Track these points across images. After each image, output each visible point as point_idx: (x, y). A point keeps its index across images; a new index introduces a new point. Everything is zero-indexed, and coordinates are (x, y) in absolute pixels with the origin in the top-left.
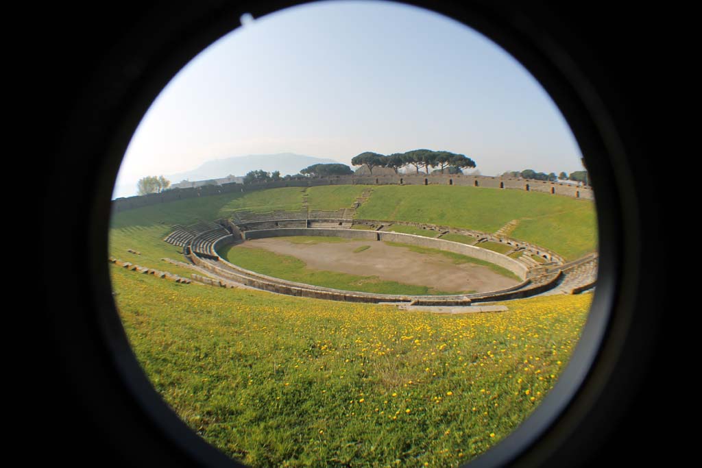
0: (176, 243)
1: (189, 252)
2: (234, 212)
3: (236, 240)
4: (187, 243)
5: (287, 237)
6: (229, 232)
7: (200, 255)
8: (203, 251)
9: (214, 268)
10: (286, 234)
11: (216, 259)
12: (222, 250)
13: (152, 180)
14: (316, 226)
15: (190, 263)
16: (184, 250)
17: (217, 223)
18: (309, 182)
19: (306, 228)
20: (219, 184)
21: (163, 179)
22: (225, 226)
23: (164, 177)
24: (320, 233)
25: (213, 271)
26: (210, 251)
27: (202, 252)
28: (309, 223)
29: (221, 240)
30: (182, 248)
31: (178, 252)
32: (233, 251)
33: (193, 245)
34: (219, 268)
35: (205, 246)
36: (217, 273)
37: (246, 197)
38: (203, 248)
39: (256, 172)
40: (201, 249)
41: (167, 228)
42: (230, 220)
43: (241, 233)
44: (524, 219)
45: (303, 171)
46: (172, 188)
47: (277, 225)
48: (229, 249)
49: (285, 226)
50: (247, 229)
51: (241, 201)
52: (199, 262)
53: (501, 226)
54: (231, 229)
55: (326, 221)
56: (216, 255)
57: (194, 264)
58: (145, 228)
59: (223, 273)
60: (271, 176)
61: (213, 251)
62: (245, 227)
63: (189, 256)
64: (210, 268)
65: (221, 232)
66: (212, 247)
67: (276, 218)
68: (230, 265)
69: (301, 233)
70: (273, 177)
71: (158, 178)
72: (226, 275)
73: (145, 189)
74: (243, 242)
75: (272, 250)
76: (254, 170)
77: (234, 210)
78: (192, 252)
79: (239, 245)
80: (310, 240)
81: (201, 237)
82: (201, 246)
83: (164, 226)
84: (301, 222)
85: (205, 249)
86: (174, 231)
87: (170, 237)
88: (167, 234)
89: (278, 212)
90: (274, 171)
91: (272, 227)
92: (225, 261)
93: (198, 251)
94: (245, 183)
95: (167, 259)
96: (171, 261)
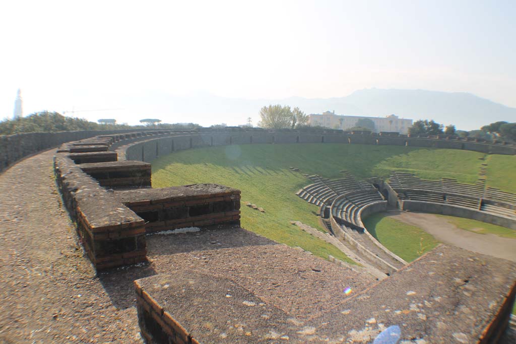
0: (312, 199)
1: (327, 216)
2: (394, 171)
3: (390, 208)
4: (326, 202)
5: (453, 218)
6: (383, 197)
7: (340, 222)
8: (346, 216)
9: (357, 245)
10: (453, 213)
11: (361, 231)
12: (371, 219)
13: (283, 111)
14: (491, 210)
15: (327, 230)
16: (321, 211)
17: (368, 181)
18: (490, 148)
19: (478, 210)
20: (380, 129)
21: (299, 113)
22: (379, 187)
23: (301, 110)
24: (493, 220)
25: (354, 248)
26: (355, 218)
27: (344, 219)
28: (483, 203)
29: (371, 207)
30: (319, 208)
31: (314, 213)
32: (384, 224)
33: (334, 207)
34: (363, 247)
35: (350, 209)
36: (358, 252)
37: (410, 154)
38: (346, 212)
39: (426, 122)
40: (344, 214)
41: (300, 178)
42: (387, 182)
43: (399, 201)
45: (485, 128)
46: (313, 125)
47: (445, 199)
48: (381, 218)
49: (454, 203)
50: (406, 198)
51: (403, 159)
52: (339, 232)
54: (386, 193)
55: (502, 205)
56: (361, 225)
57: (332, 233)
58: (271, 172)
59: (365, 254)
60: (444, 130)
61: (359, 219)
62: (404, 194)
63: (326, 220)
64: (352, 243)
65: (372, 195)
66: (359, 213)
67: (444, 189)
68: (377, 243)
69: (471, 215)
70: (447, 132)
71: (292, 110)
72: (368, 256)
73: (273, 120)
74: (398, 213)
75: (432, 233)
76: (423, 119)
77: (394, 169)
78: (331, 216)
79: (392, 217)
80: (478, 227)
81: (346, 198)
82: (345, 210)
83: (298, 174)
84: (473, 202)
85: (349, 214)
86: (310, 183)
87: (305, 190)
88: (301, 186)
89: (451, 182)
90: (448, 125)
91: (438, 201)
92: (371, 236)
93: (339, 216)
94: (411, 136)
95: (298, 223)
96: (304, 227)
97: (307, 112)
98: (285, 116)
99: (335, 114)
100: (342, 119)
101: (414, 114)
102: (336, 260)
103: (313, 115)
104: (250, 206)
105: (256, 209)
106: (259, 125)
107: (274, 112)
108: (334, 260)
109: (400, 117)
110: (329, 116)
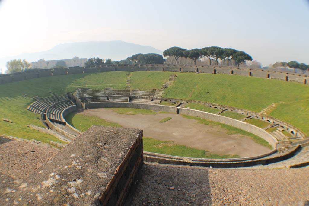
0: (36, 111)
1: (45, 119)
2: (77, 88)
3: (78, 109)
4: (43, 111)
5: (115, 108)
6: (73, 103)
7: (52, 121)
8: (55, 117)
9: (63, 132)
10: (114, 106)
11: (64, 124)
12: (68, 116)
13: (17, 62)
14: (136, 101)
15: (46, 127)
16: (42, 116)
17: (64, 95)
18: (132, 68)
19: (128, 102)
20: (69, 66)
21: (26, 62)
22: (71, 98)
23: (27, 60)
24: (138, 107)
25: (62, 134)
26: (60, 117)
27: (54, 119)
28: (131, 99)
29: (67, 109)
30: (40, 115)
31: (38, 118)
32: (76, 118)
33: (48, 113)
34: (67, 133)
35: (56, 113)
36: (65, 136)
37: (86, 77)
38: (55, 115)
39: (94, 59)
40: (54, 116)
41: (29, 99)
42: (74, 95)
43: (82, 104)
44: (281, 102)
45: (128, 59)
46: (33, 68)
47: (108, 99)
48: (74, 115)
49: (113, 100)
50: (86, 101)
51: (82, 80)
52: (53, 127)
53: (264, 107)
54: (75, 101)
55: (142, 98)
56: (64, 120)
57: (49, 128)
58: (13, 98)
59: (69, 136)
60: (105, 62)
61: (62, 117)
62: (85, 100)
63: (45, 121)
64: (60, 132)
65: (67, 103)
66: (62, 114)
67: (107, 94)
68: (74, 129)
69: (125, 106)
70: (106, 63)
71: (22, 61)
72: (71, 137)
73: (12, 68)
74: (83, 110)
75: (104, 118)
76: (93, 57)
77: (78, 87)
78: (47, 118)
79: (80, 113)
80: (130, 111)
81: (54, 107)
82: (54, 114)
83: (27, 97)
84: (124, 98)
85: (56, 116)
86: (34, 101)
87: (32, 106)
88: (29, 104)
89: (108, 89)
90: (107, 59)
91: (105, 101)
92: (71, 127)
93: (52, 118)
94: (86, 67)
95: (30, 125)
96: (34, 127)
97: (29, 61)
98: (18, 65)
99: (45, 60)
100: (48, 62)
101: (87, 55)
102: (54, 143)
103: (33, 63)
104: (5, 120)
105: (8, 122)
106: (6, 72)
107: (14, 64)
108: (53, 143)
109: (80, 58)
110: (41, 61)
